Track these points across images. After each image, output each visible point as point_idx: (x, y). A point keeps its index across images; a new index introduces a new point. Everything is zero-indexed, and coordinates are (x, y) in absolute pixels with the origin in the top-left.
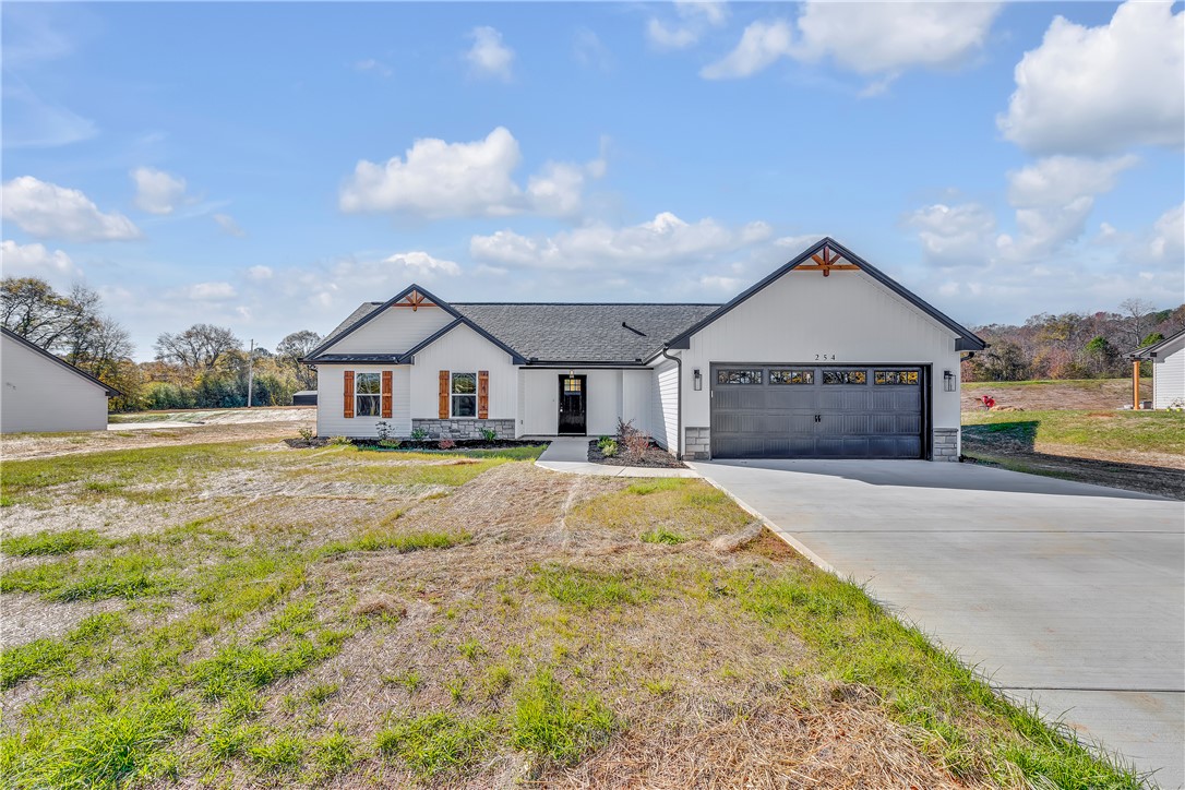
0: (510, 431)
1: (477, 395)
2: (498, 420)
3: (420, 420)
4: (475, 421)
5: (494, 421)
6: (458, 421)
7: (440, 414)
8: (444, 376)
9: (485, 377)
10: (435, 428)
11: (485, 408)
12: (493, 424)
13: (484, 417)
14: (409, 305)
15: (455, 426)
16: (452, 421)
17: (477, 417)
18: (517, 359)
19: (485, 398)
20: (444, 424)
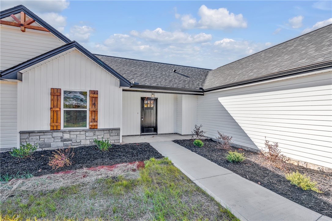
0: (116, 138)
1: (88, 110)
2: (106, 130)
3: (29, 133)
4: (86, 131)
5: (103, 130)
6: (70, 131)
7: (51, 126)
8: (55, 93)
9: (95, 96)
10: (47, 139)
11: (95, 120)
12: (102, 133)
13: (94, 128)
14: (16, 25)
15: (66, 136)
16: (63, 132)
17: (88, 127)
18: (123, 82)
19: (95, 112)
20: (55, 134)
